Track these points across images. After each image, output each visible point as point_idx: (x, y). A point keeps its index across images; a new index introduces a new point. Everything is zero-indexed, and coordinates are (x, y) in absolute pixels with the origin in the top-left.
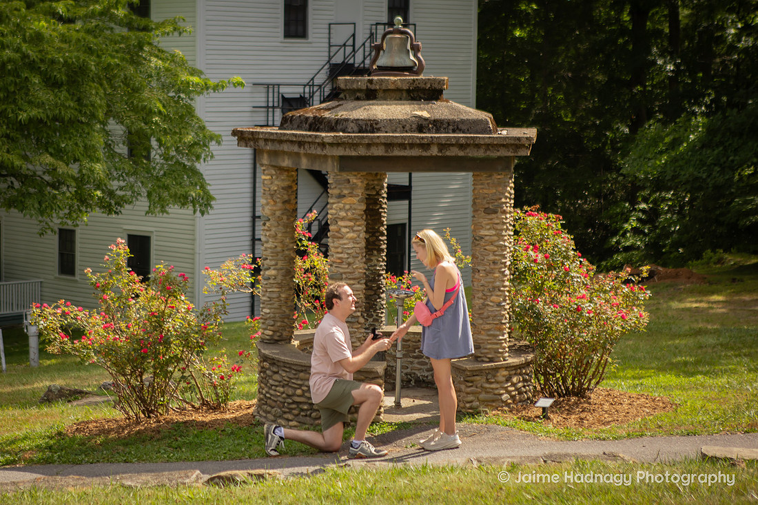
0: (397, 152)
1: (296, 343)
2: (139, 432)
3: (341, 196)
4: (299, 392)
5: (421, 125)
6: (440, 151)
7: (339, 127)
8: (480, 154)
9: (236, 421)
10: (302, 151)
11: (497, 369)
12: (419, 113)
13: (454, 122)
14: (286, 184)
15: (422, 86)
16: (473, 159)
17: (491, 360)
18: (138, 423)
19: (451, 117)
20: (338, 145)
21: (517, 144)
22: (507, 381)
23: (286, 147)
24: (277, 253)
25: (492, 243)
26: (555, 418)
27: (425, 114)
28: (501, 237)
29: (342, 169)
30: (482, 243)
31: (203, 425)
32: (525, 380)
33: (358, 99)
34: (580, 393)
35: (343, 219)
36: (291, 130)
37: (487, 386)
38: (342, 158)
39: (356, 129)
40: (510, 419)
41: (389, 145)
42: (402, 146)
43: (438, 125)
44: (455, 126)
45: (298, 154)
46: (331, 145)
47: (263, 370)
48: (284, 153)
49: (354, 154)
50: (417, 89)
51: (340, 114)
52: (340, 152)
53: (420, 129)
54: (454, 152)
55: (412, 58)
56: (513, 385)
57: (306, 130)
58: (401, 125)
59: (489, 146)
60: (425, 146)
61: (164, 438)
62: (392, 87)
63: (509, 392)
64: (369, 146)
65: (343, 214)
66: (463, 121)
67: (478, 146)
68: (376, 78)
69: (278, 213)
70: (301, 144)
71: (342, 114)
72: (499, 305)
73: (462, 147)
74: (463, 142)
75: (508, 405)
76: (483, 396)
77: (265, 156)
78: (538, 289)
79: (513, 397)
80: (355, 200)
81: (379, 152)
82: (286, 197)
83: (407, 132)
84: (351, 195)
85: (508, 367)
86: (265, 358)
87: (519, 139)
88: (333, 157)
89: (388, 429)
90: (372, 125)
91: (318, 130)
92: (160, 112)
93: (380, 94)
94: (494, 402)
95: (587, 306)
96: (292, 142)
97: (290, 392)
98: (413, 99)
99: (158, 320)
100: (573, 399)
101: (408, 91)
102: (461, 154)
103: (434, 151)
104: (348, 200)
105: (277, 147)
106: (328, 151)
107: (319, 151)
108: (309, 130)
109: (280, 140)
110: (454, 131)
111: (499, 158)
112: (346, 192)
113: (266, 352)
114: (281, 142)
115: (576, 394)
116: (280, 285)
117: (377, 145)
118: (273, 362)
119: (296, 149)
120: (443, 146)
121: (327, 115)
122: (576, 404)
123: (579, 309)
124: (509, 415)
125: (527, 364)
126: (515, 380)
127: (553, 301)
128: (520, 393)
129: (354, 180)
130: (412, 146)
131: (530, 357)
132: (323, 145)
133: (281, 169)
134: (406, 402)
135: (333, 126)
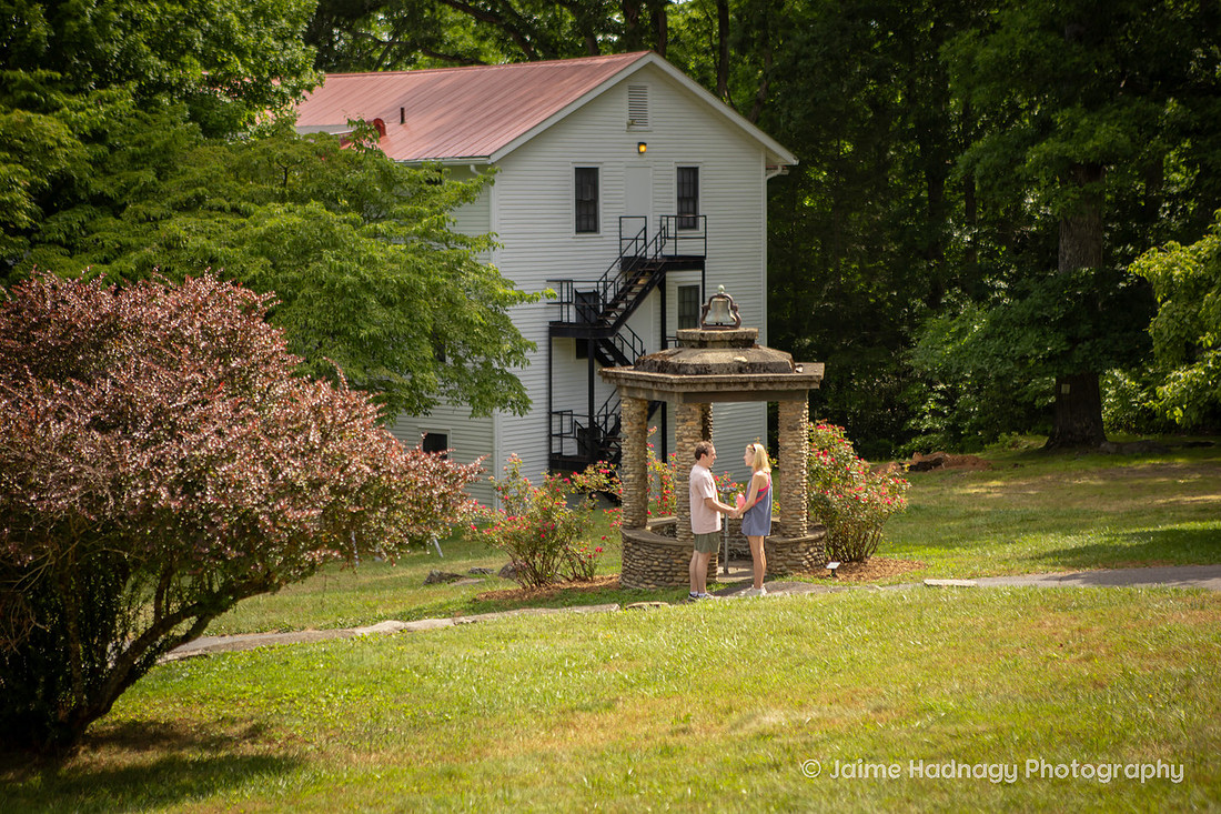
0: (725, 389)
1: (649, 528)
2: (536, 596)
3: (684, 421)
4: (656, 563)
5: (741, 368)
6: (755, 386)
7: (681, 370)
8: (784, 387)
9: (607, 587)
10: (655, 388)
11: (799, 542)
12: (739, 359)
13: (765, 364)
14: (640, 410)
15: (740, 337)
16: (779, 392)
17: (795, 536)
18: (532, 589)
19: (762, 361)
20: (682, 384)
21: (810, 380)
22: (806, 551)
23: (642, 385)
24: (634, 462)
25: (793, 451)
26: (841, 576)
27: (744, 359)
28: (800, 447)
29: (685, 402)
30: (786, 452)
31: (583, 590)
32: (819, 551)
33: (693, 347)
34: (860, 559)
35: (686, 437)
36: (645, 371)
37: (792, 554)
38: (685, 393)
39: (694, 372)
40: (808, 578)
41: (719, 384)
42: (728, 384)
43: (752, 367)
44: (765, 367)
45: (651, 390)
46: (678, 384)
47: (627, 548)
48: (640, 388)
49: (694, 390)
50: (736, 340)
51: (681, 359)
52: (684, 389)
53: (740, 370)
54: (765, 387)
55: (732, 315)
56: (810, 554)
57: (655, 372)
58: (726, 368)
59: (790, 382)
60: (744, 383)
61: (557, 600)
62: (718, 339)
63: (808, 559)
64: (704, 384)
65: (686, 433)
66: (770, 364)
67: (782, 382)
68: (706, 332)
69: (635, 432)
70: (654, 383)
71: (682, 359)
72: (799, 496)
73: (771, 383)
74: (771, 379)
75: (807, 568)
76: (789, 562)
77: (624, 390)
78: (827, 484)
79: (810, 563)
80: (695, 423)
81: (712, 388)
82: (640, 420)
83: (731, 373)
84: (692, 419)
85: (807, 541)
86: (629, 540)
87: (811, 377)
88: (678, 393)
89: (722, 588)
90: (705, 369)
91: (664, 372)
92: (481, 325)
93: (710, 344)
94: (798, 567)
95: (863, 496)
96: (647, 381)
97: (649, 563)
98: (734, 347)
99: (547, 514)
100: (854, 564)
101: (730, 341)
102: (770, 388)
103: (751, 387)
104: (689, 423)
105: (636, 384)
106: (675, 389)
107: (669, 389)
108: (658, 372)
109: (638, 379)
110: (764, 371)
111: (798, 390)
112: (688, 417)
113: (630, 535)
114: (638, 381)
115: (857, 561)
116: (637, 485)
117: (710, 383)
118: (635, 542)
119: (650, 386)
120: (757, 383)
121: (671, 360)
122: (856, 567)
123: (857, 498)
124: (808, 575)
125: (821, 539)
126: (811, 550)
127: (838, 492)
128: (816, 560)
129: (693, 409)
130: (735, 383)
131: (822, 534)
132: (672, 384)
133: (637, 399)
134: (731, 570)
135: (677, 369)
